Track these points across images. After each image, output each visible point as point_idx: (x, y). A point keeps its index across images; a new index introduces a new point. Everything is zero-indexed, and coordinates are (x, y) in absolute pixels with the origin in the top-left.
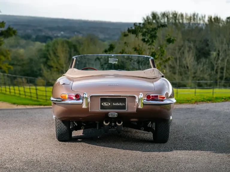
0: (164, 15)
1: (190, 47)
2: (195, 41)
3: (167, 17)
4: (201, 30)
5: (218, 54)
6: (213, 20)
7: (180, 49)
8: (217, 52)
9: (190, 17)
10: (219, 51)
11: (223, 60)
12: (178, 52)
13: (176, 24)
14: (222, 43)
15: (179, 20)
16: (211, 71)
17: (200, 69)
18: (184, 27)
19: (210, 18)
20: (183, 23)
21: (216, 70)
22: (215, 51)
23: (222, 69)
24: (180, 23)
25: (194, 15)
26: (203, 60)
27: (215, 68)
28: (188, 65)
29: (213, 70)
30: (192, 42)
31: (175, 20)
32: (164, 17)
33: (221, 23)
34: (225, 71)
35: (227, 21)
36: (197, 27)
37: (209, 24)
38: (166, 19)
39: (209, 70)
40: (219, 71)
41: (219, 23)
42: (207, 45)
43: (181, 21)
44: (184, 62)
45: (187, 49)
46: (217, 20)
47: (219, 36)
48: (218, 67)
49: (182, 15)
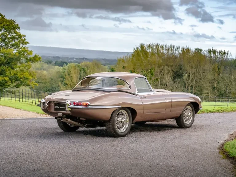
0: (149, 46)
1: (168, 71)
2: (172, 66)
3: (152, 48)
4: (176, 57)
5: (189, 76)
6: (185, 51)
7: (161, 72)
8: (188, 74)
9: (169, 48)
10: (189, 73)
11: (192, 80)
12: (160, 74)
13: (158, 54)
14: (192, 67)
15: (160, 50)
16: (184, 88)
17: (176, 86)
18: (164, 56)
19: (183, 49)
20: (163, 53)
21: (188, 87)
22: (187, 73)
23: (192, 86)
24: (161, 52)
25: (171, 47)
26: (178, 80)
27: (187, 86)
28: (167, 84)
29: (185, 87)
30: (170, 67)
31: (158, 51)
32: (149, 48)
33: (191, 53)
34: (194, 88)
35: (196, 51)
36: (173, 55)
37: (182, 53)
38: (151, 50)
39: (183, 87)
40: (189, 88)
41: (189, 53)
42: (181, 69)
43: (161, 51)
44: (164, 81)
45: (166, 72)
46: (188, 50)
47: (189, 62)
48: (189, 85)
49: (163, 47)
